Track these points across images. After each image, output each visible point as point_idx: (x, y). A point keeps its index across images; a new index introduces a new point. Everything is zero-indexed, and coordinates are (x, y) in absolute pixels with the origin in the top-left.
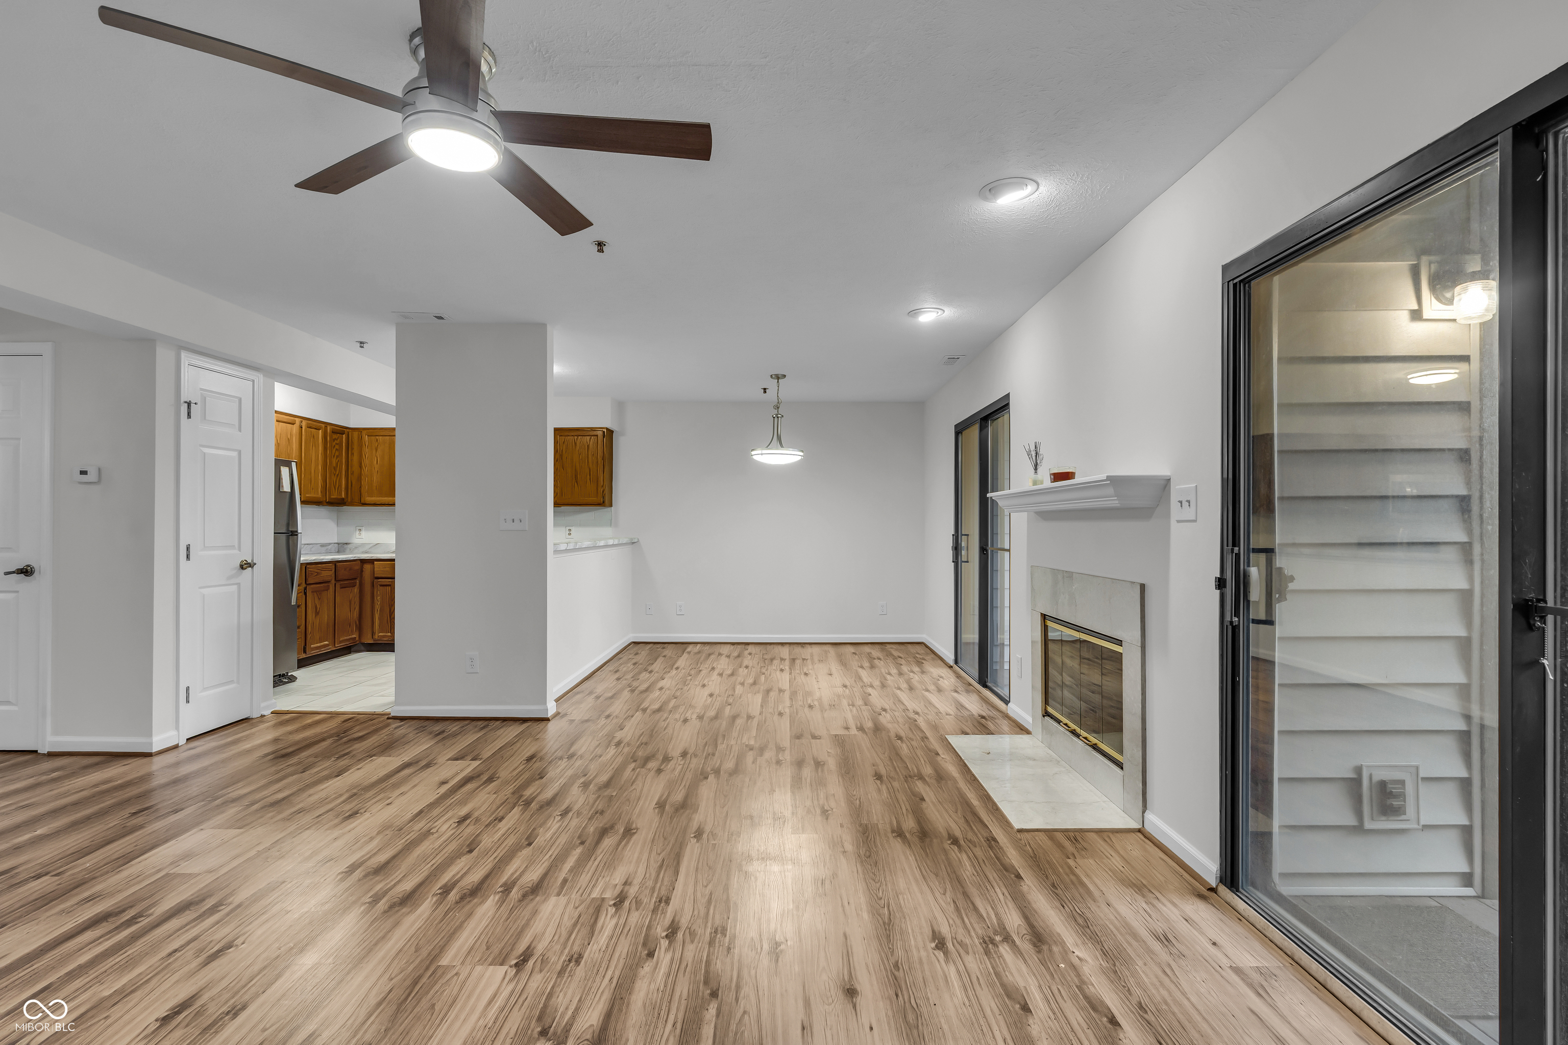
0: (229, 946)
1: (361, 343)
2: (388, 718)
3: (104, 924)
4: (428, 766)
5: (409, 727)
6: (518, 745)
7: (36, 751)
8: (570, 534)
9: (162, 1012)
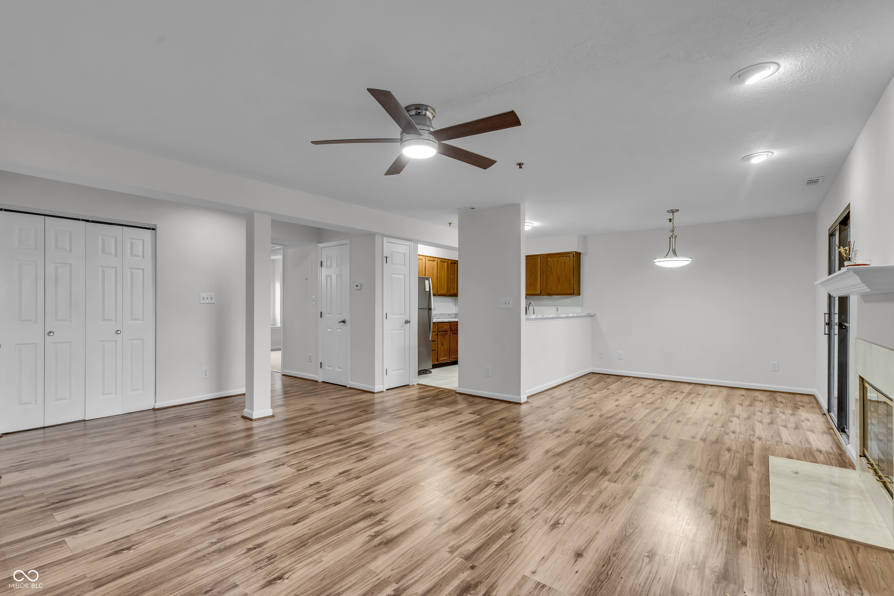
0: (365, 458)
1: (450, 223)
2: (455, 393)
3: (339, 442)
4: (458, 414)
5: (461, 397)
6: (500, 412)
7: (346, 386)
8: (557, 311)
9: (341, 471)
